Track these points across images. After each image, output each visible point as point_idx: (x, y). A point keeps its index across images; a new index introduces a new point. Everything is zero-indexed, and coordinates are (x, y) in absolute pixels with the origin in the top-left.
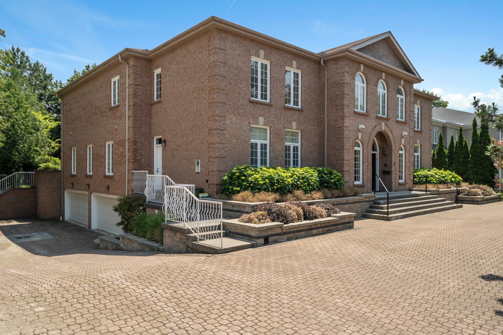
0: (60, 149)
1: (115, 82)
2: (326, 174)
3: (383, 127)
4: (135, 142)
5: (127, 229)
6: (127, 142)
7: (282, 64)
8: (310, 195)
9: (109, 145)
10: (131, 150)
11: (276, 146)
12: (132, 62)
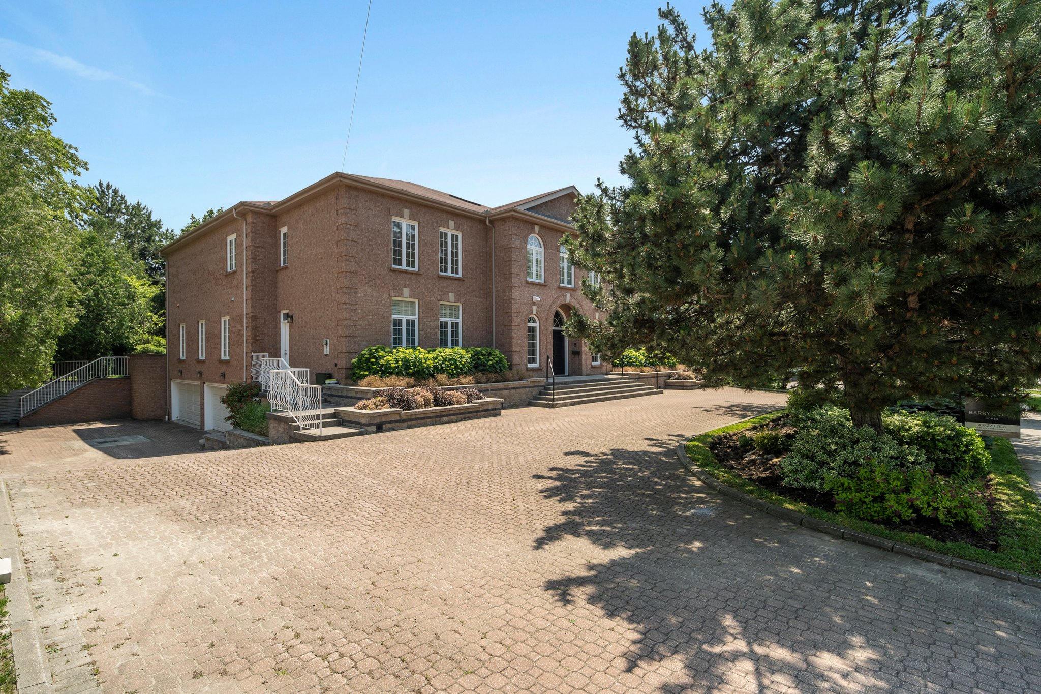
0: (164, 326)
1: (231, 242)
2: (483, 355)
3: (568, 298)
4: (254, 318)
5: (236, 425)
6: (245, 317)
7: (435, 224)
8: (457, 379)
9: (225, 321)
10: (250, 328)
11: (428, 323)
12: (250, 219)
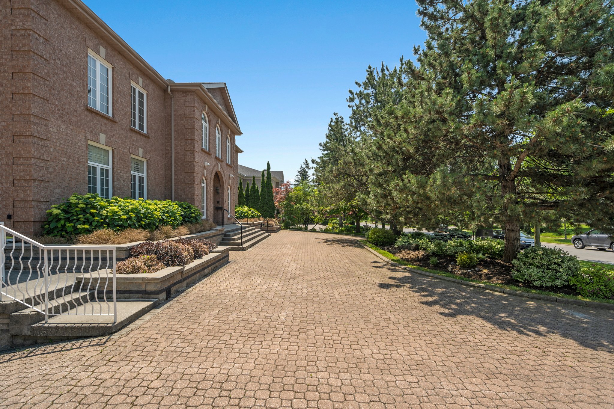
3: (219, 167)
7: (127, 75)
8: (177, 231)
11: (121, 174)
